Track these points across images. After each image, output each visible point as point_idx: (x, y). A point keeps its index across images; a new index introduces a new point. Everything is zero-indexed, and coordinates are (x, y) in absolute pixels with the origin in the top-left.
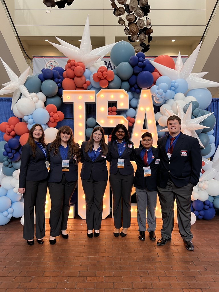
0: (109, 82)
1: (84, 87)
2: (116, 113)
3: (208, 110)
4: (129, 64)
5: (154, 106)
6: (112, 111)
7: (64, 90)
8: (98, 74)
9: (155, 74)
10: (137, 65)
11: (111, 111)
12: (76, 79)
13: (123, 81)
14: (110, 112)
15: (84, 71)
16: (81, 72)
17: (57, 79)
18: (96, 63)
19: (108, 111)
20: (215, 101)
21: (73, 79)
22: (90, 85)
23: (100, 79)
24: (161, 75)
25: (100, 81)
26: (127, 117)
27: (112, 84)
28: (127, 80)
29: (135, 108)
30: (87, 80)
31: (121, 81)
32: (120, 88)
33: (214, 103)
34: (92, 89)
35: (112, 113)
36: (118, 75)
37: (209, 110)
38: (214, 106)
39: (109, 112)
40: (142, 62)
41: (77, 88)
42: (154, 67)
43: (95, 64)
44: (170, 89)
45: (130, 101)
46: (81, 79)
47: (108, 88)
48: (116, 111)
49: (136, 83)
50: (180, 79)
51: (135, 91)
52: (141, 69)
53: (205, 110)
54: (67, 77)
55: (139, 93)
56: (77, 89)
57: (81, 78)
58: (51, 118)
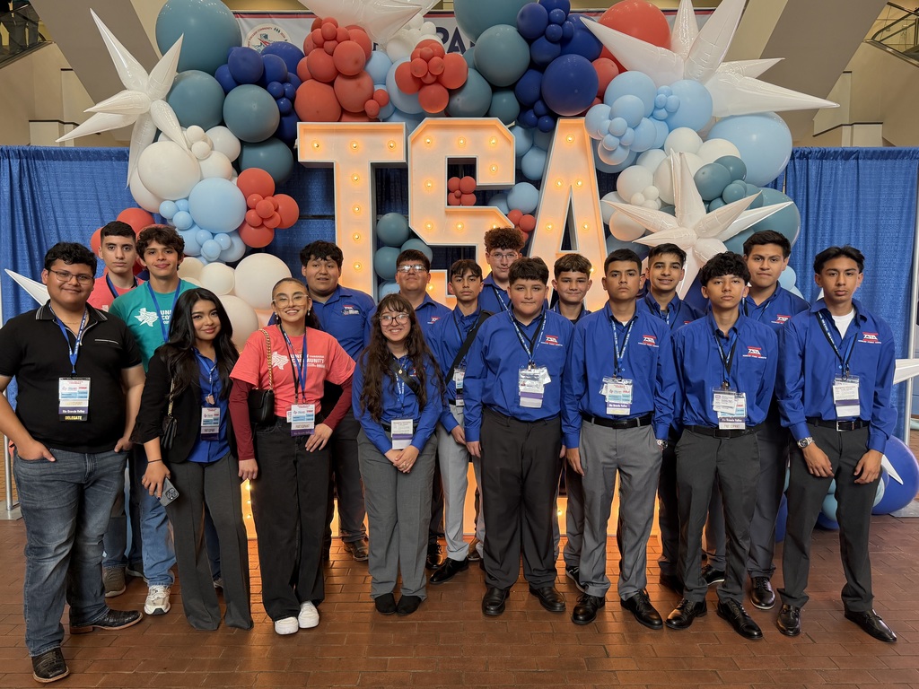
0: (452, 93)
1: (368, 111)
2: (473, 198)
3: (775, 188)
4: (517, 33)
5: (599, 174)
6: (462, 193)
7: (301, 121)
8: (411, 65)
9: (602, 65)
10: (543, 33)
11: (458, 192)
12: (339, 81)
13: (496, 89)
14: (455, 196)
15: (368, 57)
16: (357, 62)
17: (276, 86)
18: (409, 28)
19: (449, 192)
20: (800, 158)
21: (331, 84)
22: (387, 103)
23: (420, 83)
24: (622, 69)
25: (420, 89)
26: (510, 210)
27: (459, 101)
28: (511, 88)
29: (538, 183)
30: (377, 88)
31: (489, 89)
32: (487, 115)
33: (797, 164)
34: (395, 117)
35: (460, 197)
36: (480, 70)
37: (779, 185)
38: (798, 173)
39: (452, 195)
40: (561, 24)
41: (343, 113)
42: (600, 44)
43: (404, 33)
44: (652, 115)
45: (519, 159)
46: (359, 85)
47: (448, 113)
48: (475, 192)
49: (541, 97)
50: (686, 82)
51: (536, 125)
52: (557, 47)
53: (766, 186)
54: (313, 78)
55: (550, 131)
56: (344, 117)
57: (358, 81)
58: (252, 212)
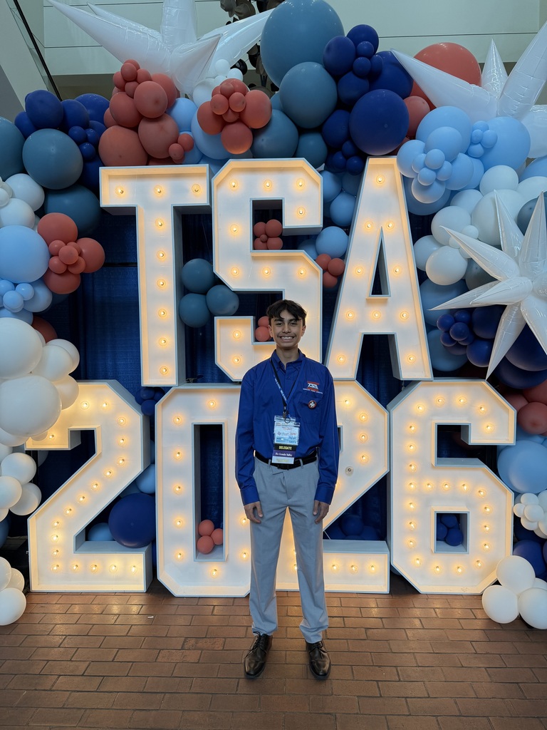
0: (256, 133)
1: (171, 154)
2: (279, 241)
4: (325, 71)
5: (411, 215)
6: (268, 237)
7: (104, 166)
8: (213, 103)
9: (414, 102)
10: (351, 68)
11: (264, 237)
12: (143, 127)
13: (302, 130)
16: (157, 102)
17: (77, 130)
19: (255, 237)
21: (135, 129)
22: (193, 148)
23: (222, 122)
24: (432, 107)
25: (221, 131)
26: (318, 254)
27: (264, 141)
28: (318, 129)
29: (347, 228)
30: (182, 133)
32: (295, 155)
35: (266, 242)
36: (286, 111)
39: (258, 240)
40: (370, 58)
41: (150, 158)
44: (467, 151)
45: (327, 204)
46: (162, 128)
47: (254, 153)
48: (281, 236)
49: (349, 137)
50: (501, 119)
51: (345, 167)
52: (365, 83)
54: (116, 124)
55: (359, 173)
56: (150, 164)
57: (162, 123)
58: (55, 260)
